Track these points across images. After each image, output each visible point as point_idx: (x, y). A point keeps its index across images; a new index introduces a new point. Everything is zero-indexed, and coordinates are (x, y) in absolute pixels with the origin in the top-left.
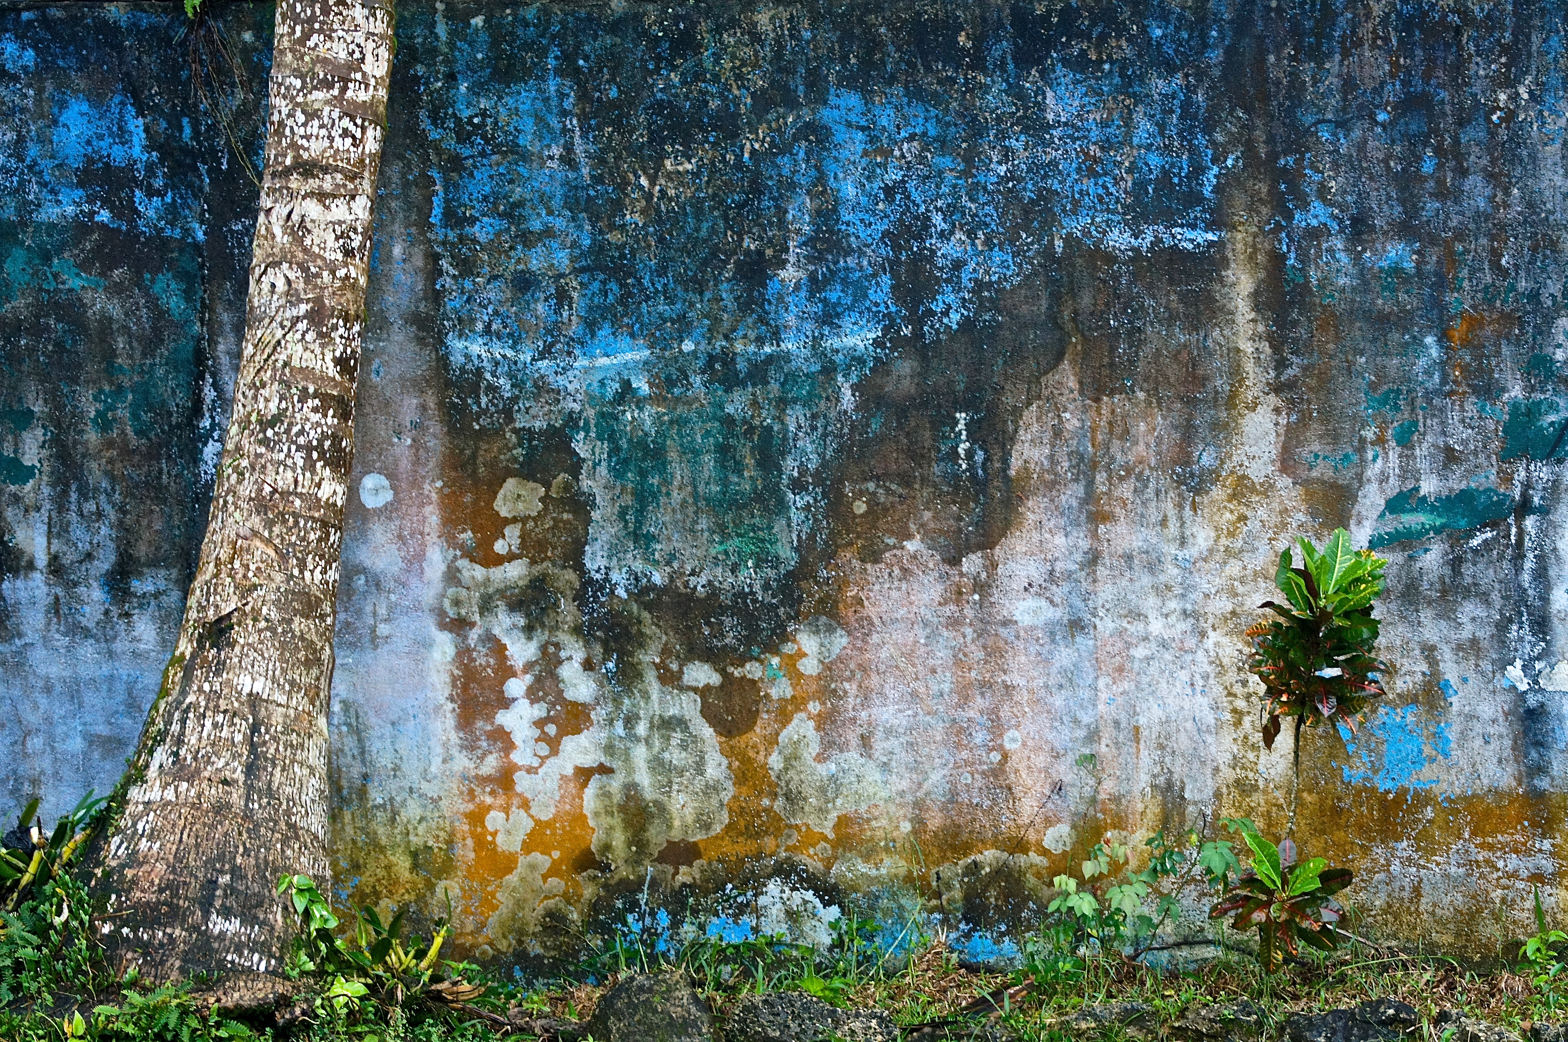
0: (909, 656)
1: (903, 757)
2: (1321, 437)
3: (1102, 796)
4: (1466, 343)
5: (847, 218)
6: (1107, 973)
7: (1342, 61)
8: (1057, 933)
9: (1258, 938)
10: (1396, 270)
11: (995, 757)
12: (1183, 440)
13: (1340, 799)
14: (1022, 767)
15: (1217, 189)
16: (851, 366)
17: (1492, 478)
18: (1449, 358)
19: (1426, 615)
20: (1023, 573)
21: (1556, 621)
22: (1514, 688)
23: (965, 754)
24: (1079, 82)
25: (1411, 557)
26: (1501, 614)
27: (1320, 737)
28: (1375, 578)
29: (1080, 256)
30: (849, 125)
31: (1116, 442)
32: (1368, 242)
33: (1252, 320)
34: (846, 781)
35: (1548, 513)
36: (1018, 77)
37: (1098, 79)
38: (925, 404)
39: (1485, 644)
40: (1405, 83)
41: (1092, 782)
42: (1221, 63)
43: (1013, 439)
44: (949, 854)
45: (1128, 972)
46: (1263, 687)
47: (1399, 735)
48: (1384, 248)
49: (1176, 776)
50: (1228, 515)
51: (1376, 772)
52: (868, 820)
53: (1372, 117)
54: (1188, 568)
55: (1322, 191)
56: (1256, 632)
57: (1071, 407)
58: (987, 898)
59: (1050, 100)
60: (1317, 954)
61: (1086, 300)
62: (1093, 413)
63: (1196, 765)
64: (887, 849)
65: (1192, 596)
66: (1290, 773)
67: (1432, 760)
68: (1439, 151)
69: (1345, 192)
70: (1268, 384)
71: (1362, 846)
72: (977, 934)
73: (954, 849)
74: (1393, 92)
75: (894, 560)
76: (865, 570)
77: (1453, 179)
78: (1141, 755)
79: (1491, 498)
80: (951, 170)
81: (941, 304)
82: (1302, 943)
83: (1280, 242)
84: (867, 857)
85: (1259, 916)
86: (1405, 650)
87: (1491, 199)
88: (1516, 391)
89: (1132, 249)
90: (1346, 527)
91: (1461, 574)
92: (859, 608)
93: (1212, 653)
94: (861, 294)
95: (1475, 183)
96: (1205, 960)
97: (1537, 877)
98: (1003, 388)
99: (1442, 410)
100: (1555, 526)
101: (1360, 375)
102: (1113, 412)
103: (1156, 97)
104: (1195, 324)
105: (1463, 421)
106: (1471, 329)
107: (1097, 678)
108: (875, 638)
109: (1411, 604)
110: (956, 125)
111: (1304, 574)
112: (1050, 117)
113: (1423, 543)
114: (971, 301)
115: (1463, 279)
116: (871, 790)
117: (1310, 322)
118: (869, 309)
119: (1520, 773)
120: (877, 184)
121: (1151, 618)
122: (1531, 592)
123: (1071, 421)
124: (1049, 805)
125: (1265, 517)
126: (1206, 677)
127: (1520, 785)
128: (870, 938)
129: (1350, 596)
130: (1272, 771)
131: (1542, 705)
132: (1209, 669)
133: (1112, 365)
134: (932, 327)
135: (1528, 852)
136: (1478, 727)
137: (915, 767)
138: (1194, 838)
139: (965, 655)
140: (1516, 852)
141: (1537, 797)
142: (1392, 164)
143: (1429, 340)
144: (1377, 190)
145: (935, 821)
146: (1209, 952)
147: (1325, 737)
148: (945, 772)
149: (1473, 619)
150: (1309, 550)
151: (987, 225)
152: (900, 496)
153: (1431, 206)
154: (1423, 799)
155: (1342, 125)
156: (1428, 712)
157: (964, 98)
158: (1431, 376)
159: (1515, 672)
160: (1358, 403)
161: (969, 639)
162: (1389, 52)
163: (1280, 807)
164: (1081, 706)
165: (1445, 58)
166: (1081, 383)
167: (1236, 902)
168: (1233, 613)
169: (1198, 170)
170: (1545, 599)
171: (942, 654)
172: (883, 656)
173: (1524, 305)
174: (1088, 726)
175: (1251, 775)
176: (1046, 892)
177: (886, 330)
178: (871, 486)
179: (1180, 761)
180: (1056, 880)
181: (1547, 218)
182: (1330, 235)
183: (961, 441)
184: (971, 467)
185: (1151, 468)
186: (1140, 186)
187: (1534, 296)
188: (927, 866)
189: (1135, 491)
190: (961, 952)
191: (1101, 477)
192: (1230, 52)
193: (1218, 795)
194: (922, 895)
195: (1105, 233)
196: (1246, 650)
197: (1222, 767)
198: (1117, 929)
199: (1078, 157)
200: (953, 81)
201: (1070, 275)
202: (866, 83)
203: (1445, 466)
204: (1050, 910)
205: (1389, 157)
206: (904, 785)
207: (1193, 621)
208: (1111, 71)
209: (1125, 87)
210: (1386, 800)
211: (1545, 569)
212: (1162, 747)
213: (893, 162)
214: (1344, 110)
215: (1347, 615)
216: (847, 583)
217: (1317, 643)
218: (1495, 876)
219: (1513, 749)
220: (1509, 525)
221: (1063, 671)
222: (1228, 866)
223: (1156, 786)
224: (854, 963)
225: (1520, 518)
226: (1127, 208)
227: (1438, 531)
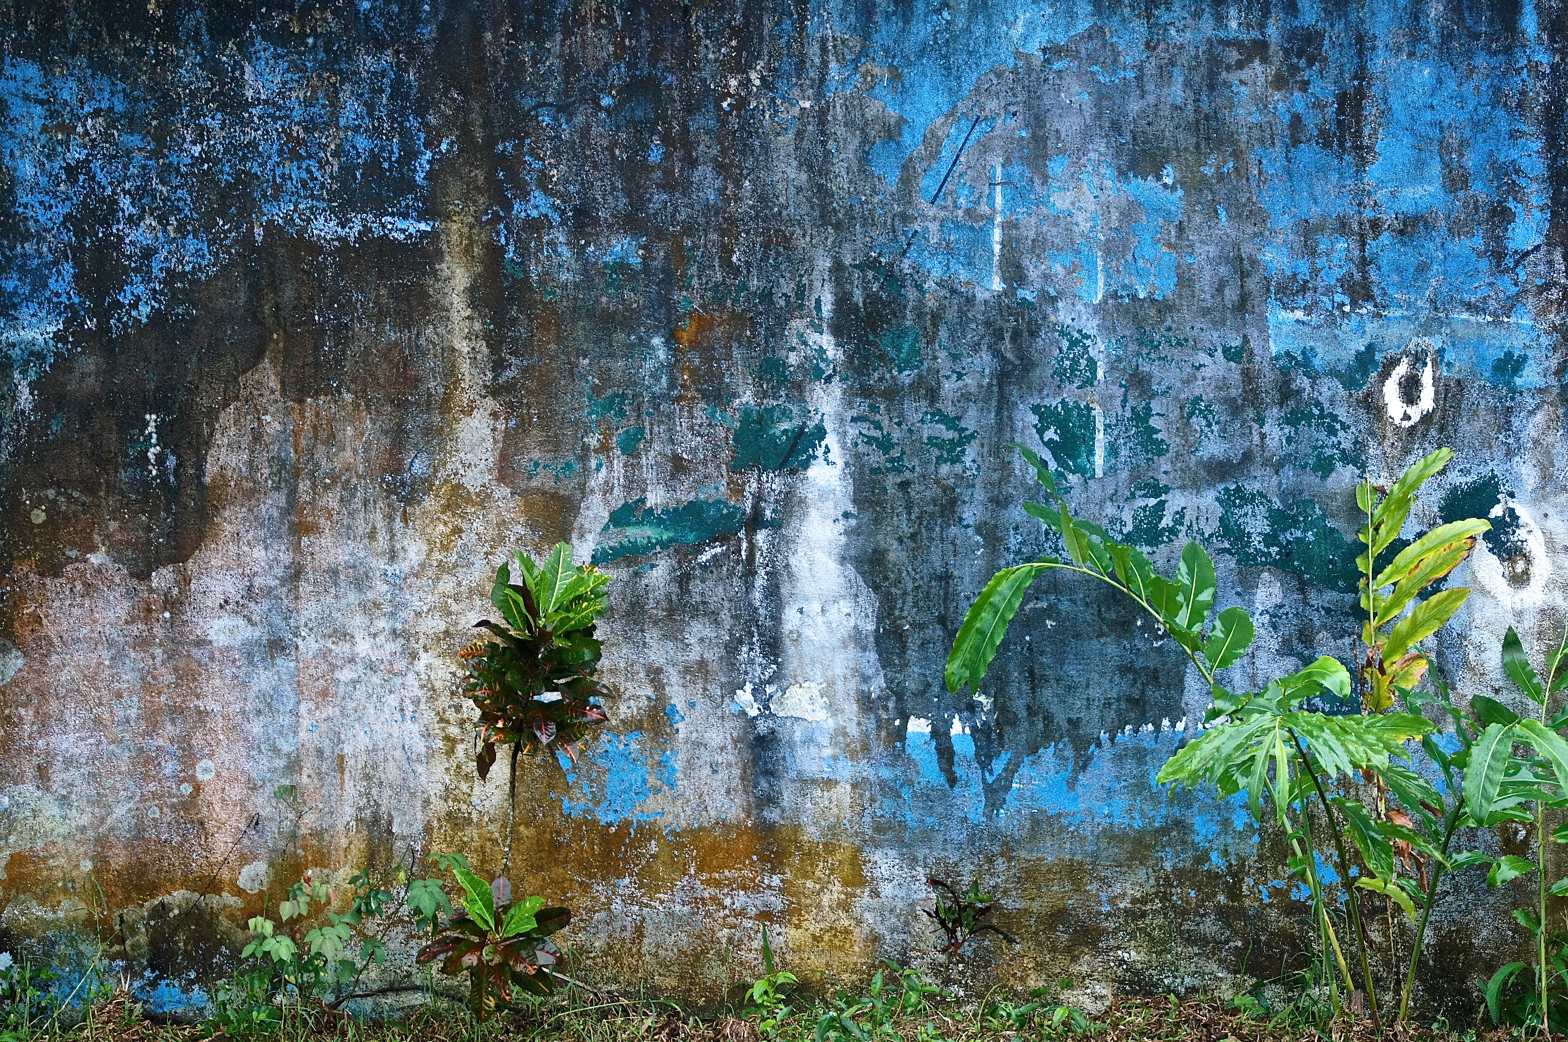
0: (92, 679)
1: (83, 788)
2: (541, 444)
3: (303, 831)
4: (695, 345)
5: (25, 200)
6: (305, 1023)
7: (563, 40)
8: (252, 979)
9: (469, 983)
10: (621, 266)
11: (187, 789)
12: (393, 445)
13: (558, 833)
14: (216, 799)
15: (430, 176)
16: (30, 361)
17: (722, 489)
18: (677, 361)
19: (652, 636)
20: (219, 589)
21: (787, 642)
22: (744, 713)
23: (152, 786)
24: (280, 56)
25: (636, 574)
26: (731, 635)
27: (539, 766)
28: (598, 596)
29: (282, 246)
30: (26, 98)
31: (321, 449)
32: (592, 235)
33: (468, 318)
34: (21, 816)
35: (780, 527)
36: (213, 50)
37: (301, 54)
38: (111, 405)
39: (713, 666)
40: (630, 66)
41: (291, 816)
42: (434, 39)
43: (208, 443)
44: (134, 895)
45: (328, 1022)
46: (478, 712)
47: (623, 764)
48: (608, 241)
49: (383, 809)
50: (441, 527)
51: (598, 803)
52: (45, 859)
53: (596, 101)
54: (398, 583)
55: (543, 181)
56: (471, 653)
57: (272, 409)
58: (176, 943)
59: (249, 74)
60: (532, 1000)
61: (288, 293)
62: (296, 416)
63: (405, 797)
64: (65, 890)
65: (403, 615)
66: (506, 805)
67: (657, 791)
68: (666, 139)
69: (567, 181)
70: (485, 386)
71: (581, 884)
72: (163, 983)
73: (140, 889)
74: (617, 74)
75: (77, 575)
76: (44, 584)
77: (682, 170)
78: (346, 786)
79: (721, 510)
80: (140, 150)
81: (129, 295)
82: (517, 988)
83: (498, 234)
84: (42, 900)
85: (470, 960)
86: (630, 673)
87: (722, 191)
88: (747, 397)
89: (339, 239)
90: (567, 541)
91: (689, 591)
92: (36, 626)
93: (423, 676)
94: (40, 283)
95: (704, 173)
96: (412, 1007)
97: (766, 915)
98: (197, 388)
99: (670, 416)
100: (788, 541)
101: (583, 377)
102: (317, 415)
103: (364, 75)
104: (406, 322)
105: (691, 428)
106: (700, 329)
107: (298, 703)
108: (55, 659)
109: (635, 623)
110: (145, 101)
111: (523, 591)
112: (249, 93)
113: (649, 559)
114: (162, 293)
115: (692, 276)
116: (49, 826)
117: (531, 321)
118: (49, 300)
119: (749, 805)
120: (58, 163)
121: (358, 638)
122: (762, 611)
123: (272, 424)
124: (245, 841)
125: (481, 530)
126: (416, 702)
127: (748, 816)
128: (44, 987)
129: (571, 615)
130: (487, 803)
131: (773, 732)
132: (420, 693)
133: (317, 364)
134: (119, 320)
135: (757, 889)
136: (705, 756)
137: (98, 801)
138: (402, 875)
139: (154, 678)
140: (744, 888)
141: (766, 830)
142: (617, 152)
143: (656, 341)
144: (602, 180)
145: (119, 859)
146: (417, 999)
147: (543, 766)
148: (131, 805)
149: (702, 640)
150: (529, 566)
151: (180, 211)
152: (83, 504)
153: (659, 197)
154: (647, 832)
155: (564, 109)
156: (653, 739)
157: (154, 72)
158: (658, 379)
159: (745, 696)
160: (581, 408)
161: (158, 661)
162: (613, 31)
163: (495, 842)
164: (281, 733)
165: (673, 40)
166: (283, 383)
167: (445, 944)
168: (447, 633)
169: (410, 155)
170: (776, 618)
171: (128, 677)
172: (63, 679)
173: (755, 305)
174: (288, 755)
175: (464, 807)
176: (240, 935)
177: (68, 323)
178: (51, 493)
179: (387, 792)
180: (252, 922)
181: (780, 213)
182: (551, 227)
183: (151, 445)
184: (162, 474)
185: (359, 477)
186: (347, 170)
187: (766, 296)
188: (110, 909)
189: (342, 500)
190: (145, 1002)
191: (304, 485)
192: (444, 28)
193: (428, 829)
194: (103, 940)
195: (309, 220)
196: (460, 673)
197: (433, 799)
198: (317, 974)
199: (279, 139)
200: (142, 52)
201: (271, 266)
202: (45, 51)
203: (673, 476)
204: (243, 956)
205: (614, 144)
206: (85, 820)
207: (403, 642)
208: (315, 45)
209: (331, 64)
210: (608, 834)
211: (777, 587)
212: (368, 777)
213: (75, 141)
214: (566, 93)
215: (568, 635)
216: (23, 598)
217: (535, 665)
218: (721, 914)
219: (742, 779)
220: (740, 540)
221: (262, 696)
222: (438, 907)
223: (362, 820)
224: (26, 1015)
225: (751, 532)
226: (333, 195)
227: (665, 545)
